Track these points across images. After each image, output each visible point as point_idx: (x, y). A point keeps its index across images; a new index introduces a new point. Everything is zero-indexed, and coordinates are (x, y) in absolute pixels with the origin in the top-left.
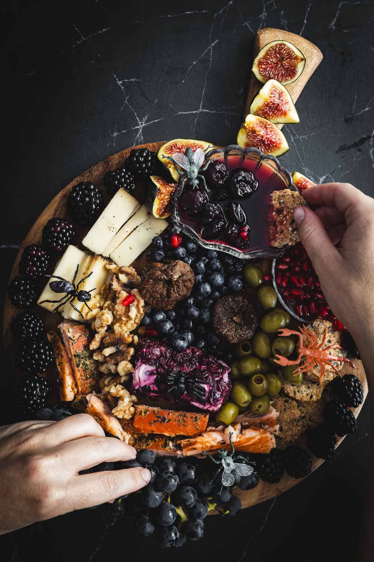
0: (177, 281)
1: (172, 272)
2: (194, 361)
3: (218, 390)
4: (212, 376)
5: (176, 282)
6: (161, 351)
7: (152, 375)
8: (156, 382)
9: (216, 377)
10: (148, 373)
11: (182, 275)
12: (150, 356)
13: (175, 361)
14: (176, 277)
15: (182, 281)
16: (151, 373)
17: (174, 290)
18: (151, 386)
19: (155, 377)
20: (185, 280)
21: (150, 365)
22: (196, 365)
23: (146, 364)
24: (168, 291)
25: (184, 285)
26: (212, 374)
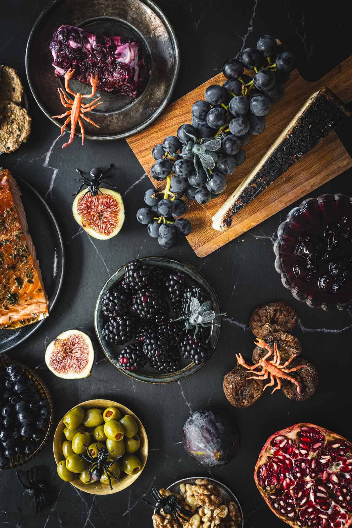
0: (266, 322)
1: (270, 330)
2: (83, 69)
3: (60, 42)
4: (66, 54)
5: (267, 320)
6: (113, 77)
7: (119, 53)
8: (115, 47)
9: (63, 54)
10: (123, 55)
11: (261, 326)
12: (122, 71)
13: (99, 67)
14: (267, 326)
15: (262, 322)
16: (120, 55)
17: (270, 314)
18: (120, 44)
19: (116, 52)
20: (259, 321)
21: (121, 63)
22: (81, 65)
23: (125, 63)
24: (275, 315)
25: (260, 317)
26: (66, 57)
